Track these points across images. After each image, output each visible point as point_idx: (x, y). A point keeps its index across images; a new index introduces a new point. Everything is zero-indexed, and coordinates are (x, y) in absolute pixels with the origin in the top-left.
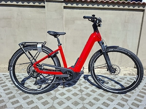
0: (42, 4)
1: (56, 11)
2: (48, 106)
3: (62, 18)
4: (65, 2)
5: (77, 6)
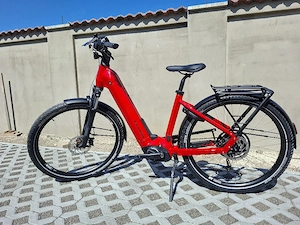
0: (182, 20)
1: (210, 28)
2: (147, 220)
3: (224, 40)
4: (231, 6)
5: (261, 11)
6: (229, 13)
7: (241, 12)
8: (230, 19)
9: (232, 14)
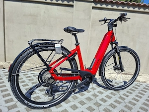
0: (71, 3)
3: (90, 18)
4: (95, 2)
5: (107, 7)
6: (93, 5)
7: (99, 6)
8: (94, 8)
9: (94, 6)
